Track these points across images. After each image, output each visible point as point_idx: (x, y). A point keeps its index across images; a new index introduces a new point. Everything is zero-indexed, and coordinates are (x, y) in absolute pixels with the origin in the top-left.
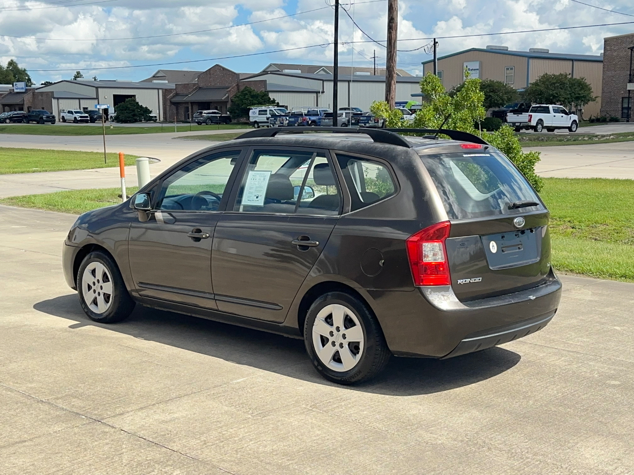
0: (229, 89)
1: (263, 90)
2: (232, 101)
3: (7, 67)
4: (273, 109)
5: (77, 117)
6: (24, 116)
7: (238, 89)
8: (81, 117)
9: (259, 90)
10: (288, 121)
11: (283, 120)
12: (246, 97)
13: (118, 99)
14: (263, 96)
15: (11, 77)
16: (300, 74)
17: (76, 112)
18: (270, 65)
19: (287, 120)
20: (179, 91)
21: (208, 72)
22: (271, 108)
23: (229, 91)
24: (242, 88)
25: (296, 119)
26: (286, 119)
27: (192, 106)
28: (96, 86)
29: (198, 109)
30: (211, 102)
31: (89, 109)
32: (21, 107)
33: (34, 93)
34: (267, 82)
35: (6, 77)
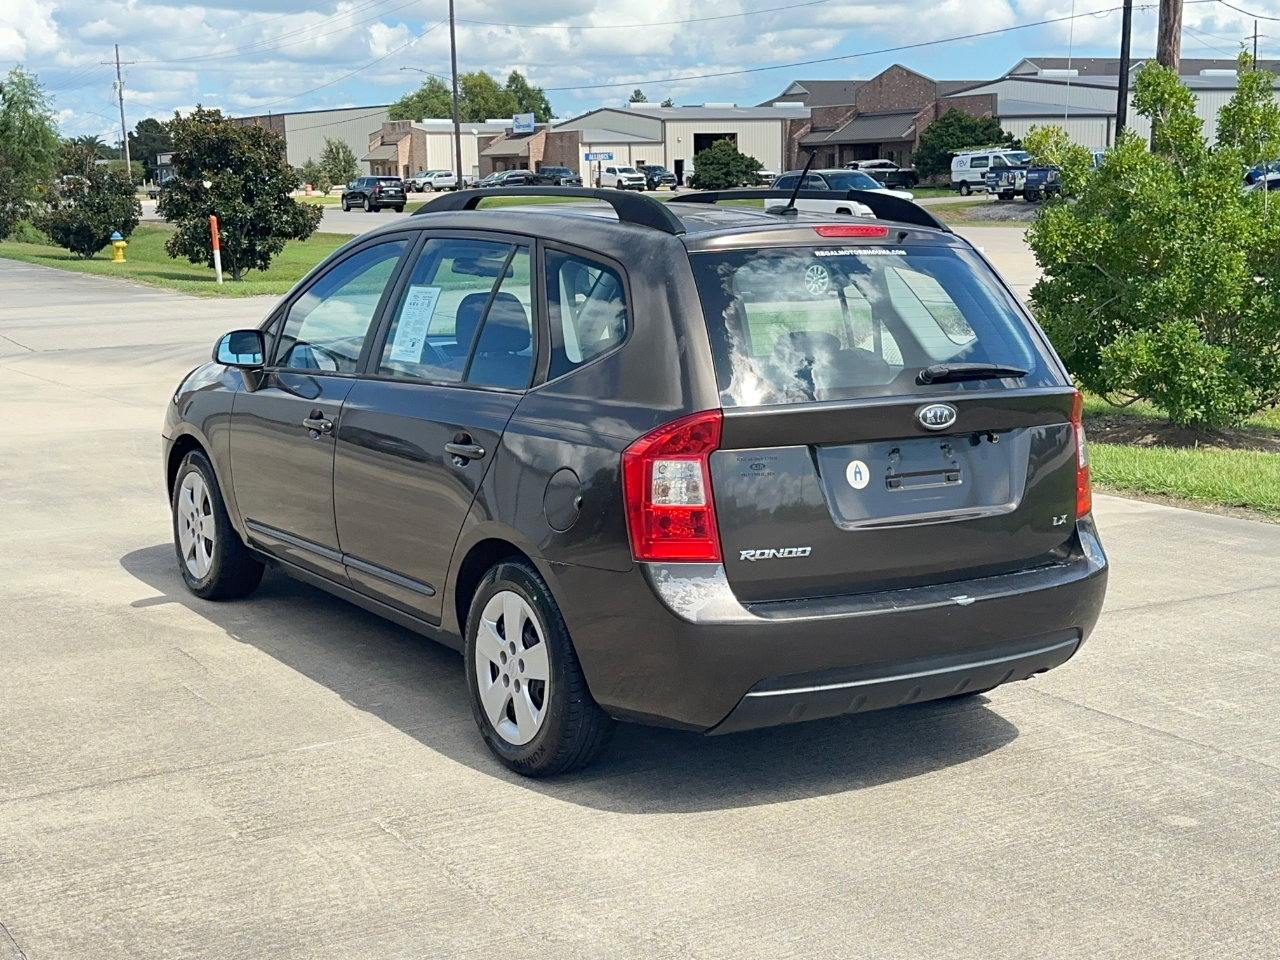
0: (917, 116)
1: (989, 114)
2: (922, 141)
3: (508, 86)
4: (1001, 155)
5: (623, 180)
6: (527, 178)
7: (936, 115)
8: (630, 179)
9: (977, 115)
10: (1024, 180)
11: (1014, 178)
12: (951, 130)
13: (702, 142)
14: (987, 128)
15: (514, 105)
16: (1075, 78)
17: (621, 171)
18: (1024, 62)
19: (1022, 176)
20: (819, 124)
21: (877, 82)
22: (999, 151)
23: (917, 119)
24: (944, 112)
25: (1042, 174)
26: (1022, 174)
27: (841, 152)
28: (663, 118)
29: (853, 157)
30: (880, 144)
31: (647, 164)
32: (525, 161)
33: (547, 136)
34: (999, 98)
35: (504, 104)
